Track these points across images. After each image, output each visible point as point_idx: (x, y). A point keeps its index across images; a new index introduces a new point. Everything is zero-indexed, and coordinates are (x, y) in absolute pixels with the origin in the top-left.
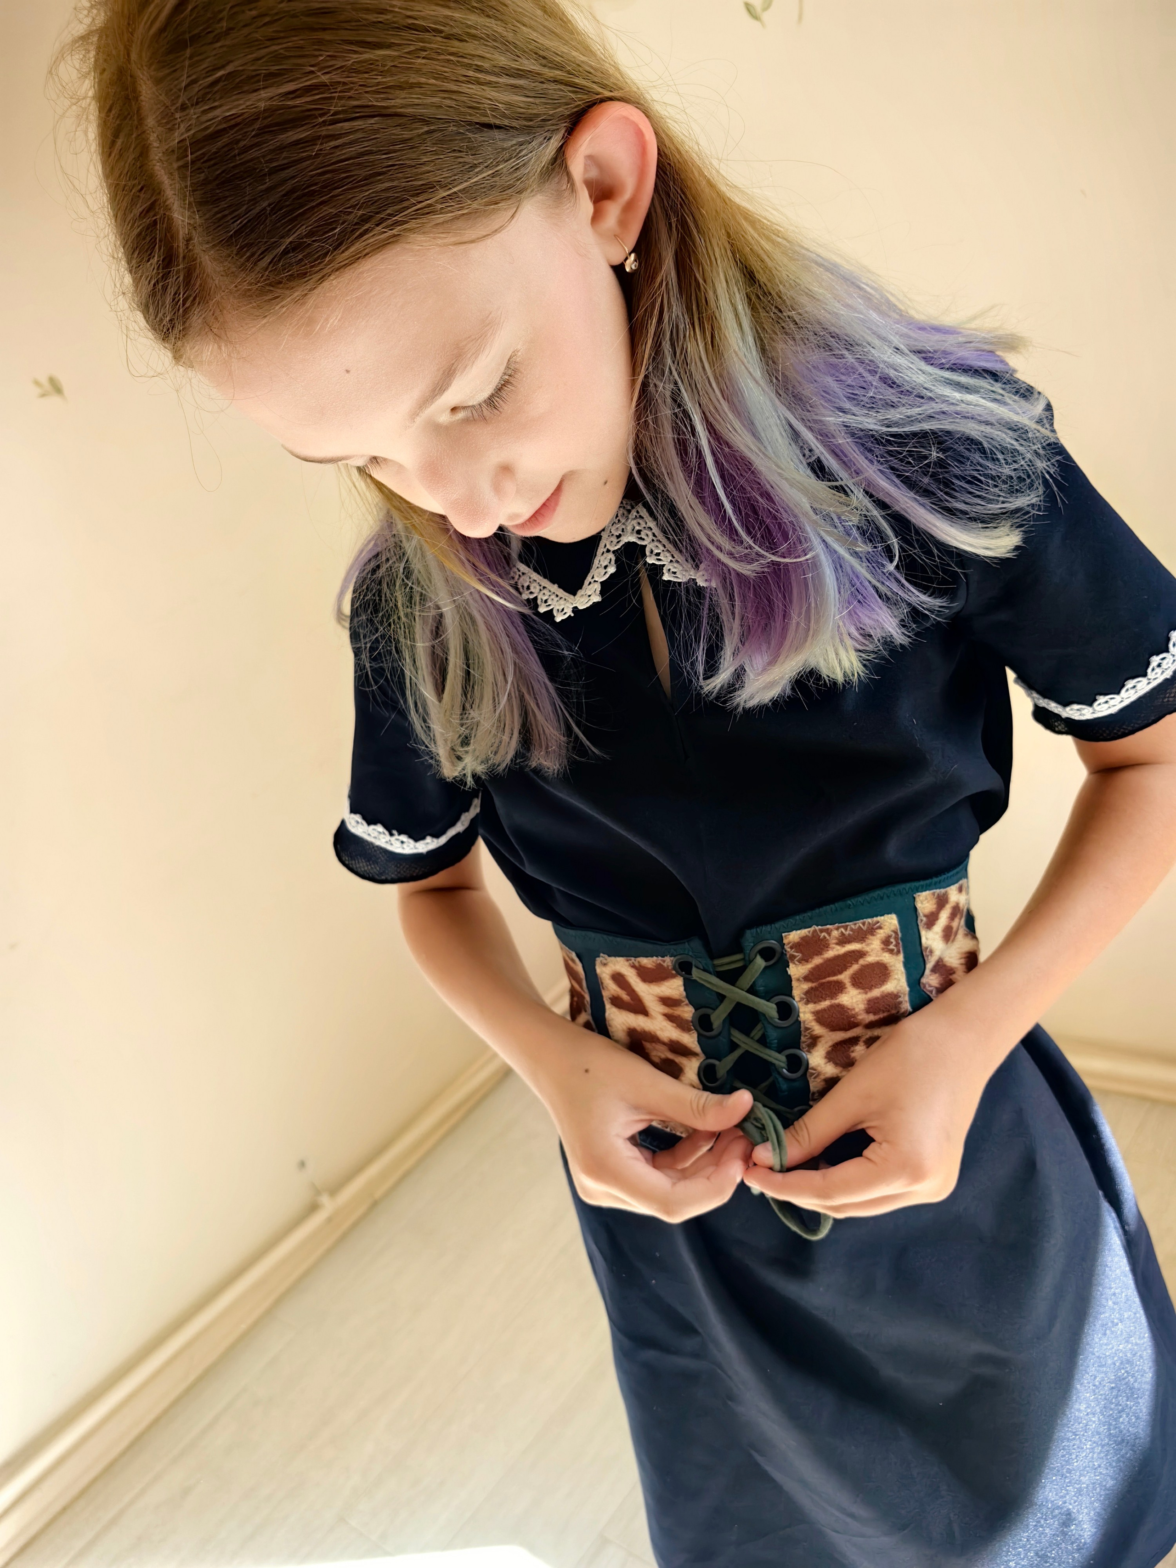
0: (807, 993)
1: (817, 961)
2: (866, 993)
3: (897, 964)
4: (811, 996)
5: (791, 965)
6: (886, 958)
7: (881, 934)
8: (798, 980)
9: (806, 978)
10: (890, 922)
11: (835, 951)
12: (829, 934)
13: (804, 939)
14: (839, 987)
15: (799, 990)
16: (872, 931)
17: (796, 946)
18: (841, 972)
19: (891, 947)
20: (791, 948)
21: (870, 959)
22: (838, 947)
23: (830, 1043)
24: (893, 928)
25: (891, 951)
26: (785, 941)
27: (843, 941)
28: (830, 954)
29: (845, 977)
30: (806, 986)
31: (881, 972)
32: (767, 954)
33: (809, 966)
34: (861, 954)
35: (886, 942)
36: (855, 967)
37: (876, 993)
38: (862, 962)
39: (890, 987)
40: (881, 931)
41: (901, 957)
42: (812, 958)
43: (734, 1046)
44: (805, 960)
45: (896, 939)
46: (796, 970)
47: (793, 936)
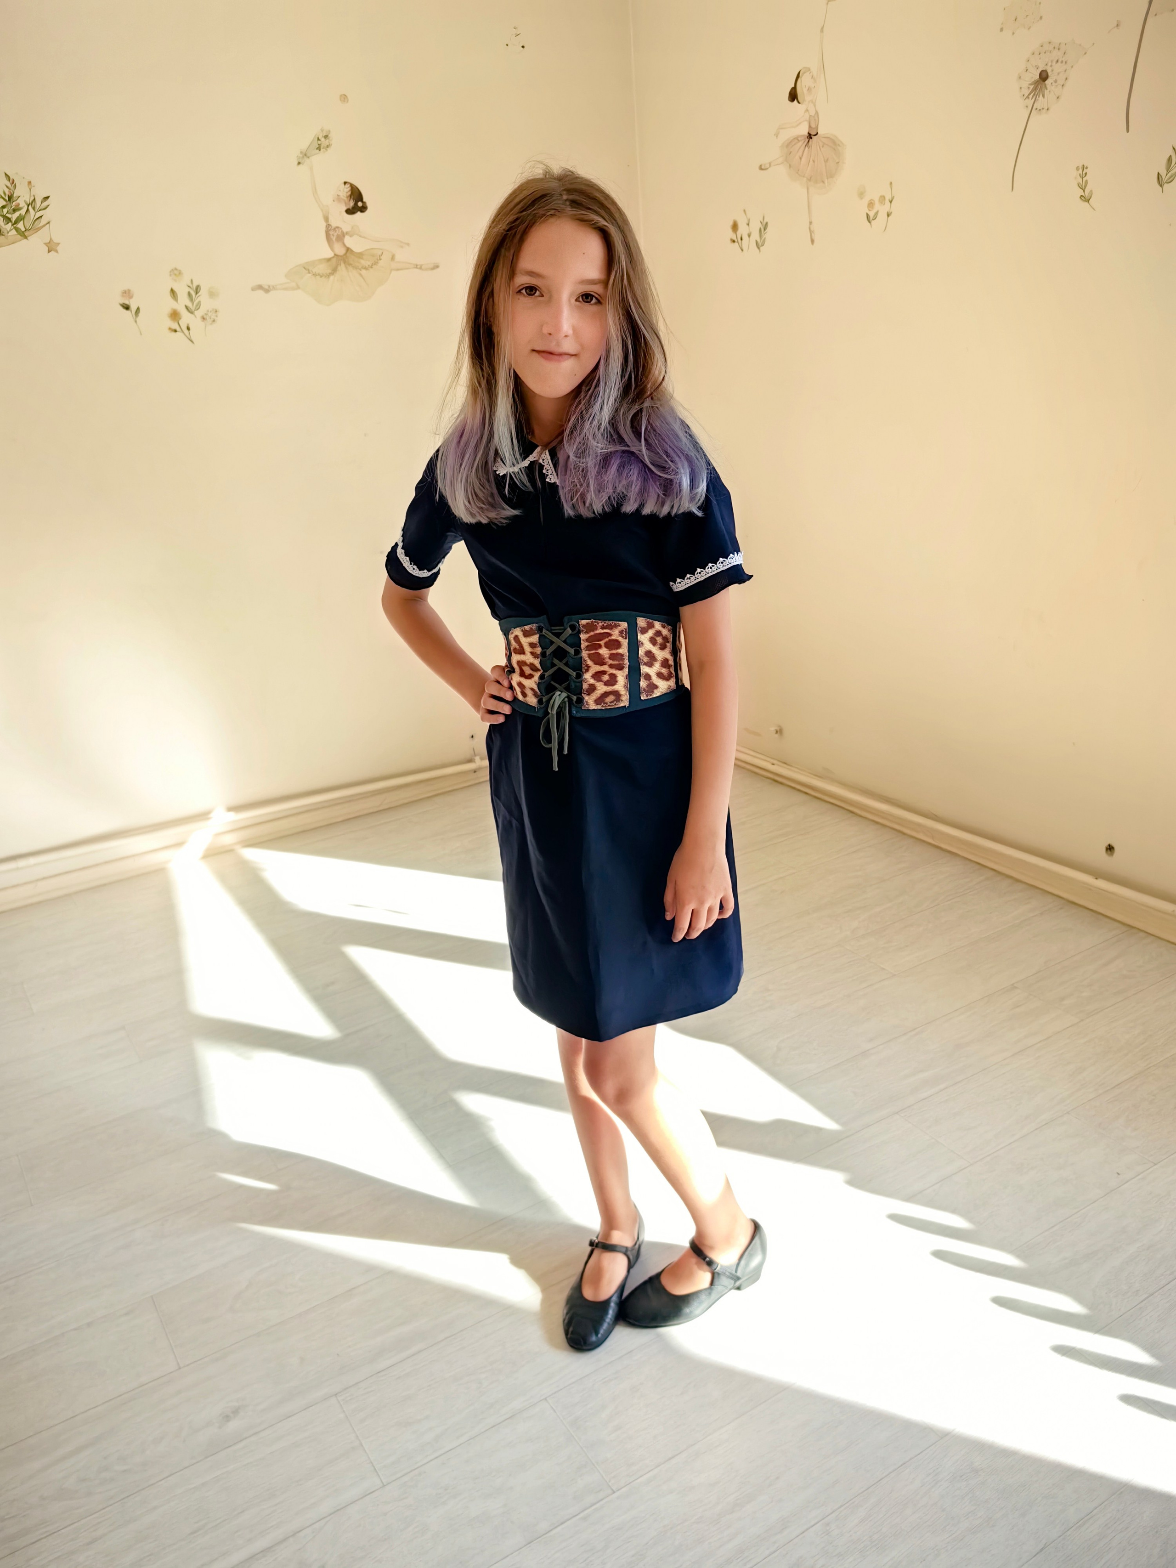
0: (587, 647)
1: (592, 633)
2: (610, 651)
3: (625, 643)
4: (588, 648)
5: (581, 634)
6: (620, 639)
7: (620, 629)
8: (583, 640)
9: (587, 640)
10: (624, 625)
11: (599, 631)
12: (598, 624)
13: (587, 623)
14: (600, 646)
15: (584, 645)
16: (616, 626)
17: (584, 626)
18: (601, 640)
19: (623, 635)
20: (582, 627)
21: (613, 638)
22: (601, 630)
23: (594, 671)
24: (625, 627)
25: (623, 637)
26: (580, 623)
27: (603, 628)
28: (597, 632)
29: (602, 643)
30: (587, 644)
31: (617, 644)
32: (573, 628)
33: (588, 635)
34: (610, 635)
35: (621, 632)
36: (607, 639)
37: (614, 652)
38: (610, 638)
39: (620, 651)
40: (620, 627)
41: (627, 640)
42: (590, 632)
43: (553, 665)
44: (587, 633)
45: (626, 632)
46: (583, 636)
47: (584, 622)
